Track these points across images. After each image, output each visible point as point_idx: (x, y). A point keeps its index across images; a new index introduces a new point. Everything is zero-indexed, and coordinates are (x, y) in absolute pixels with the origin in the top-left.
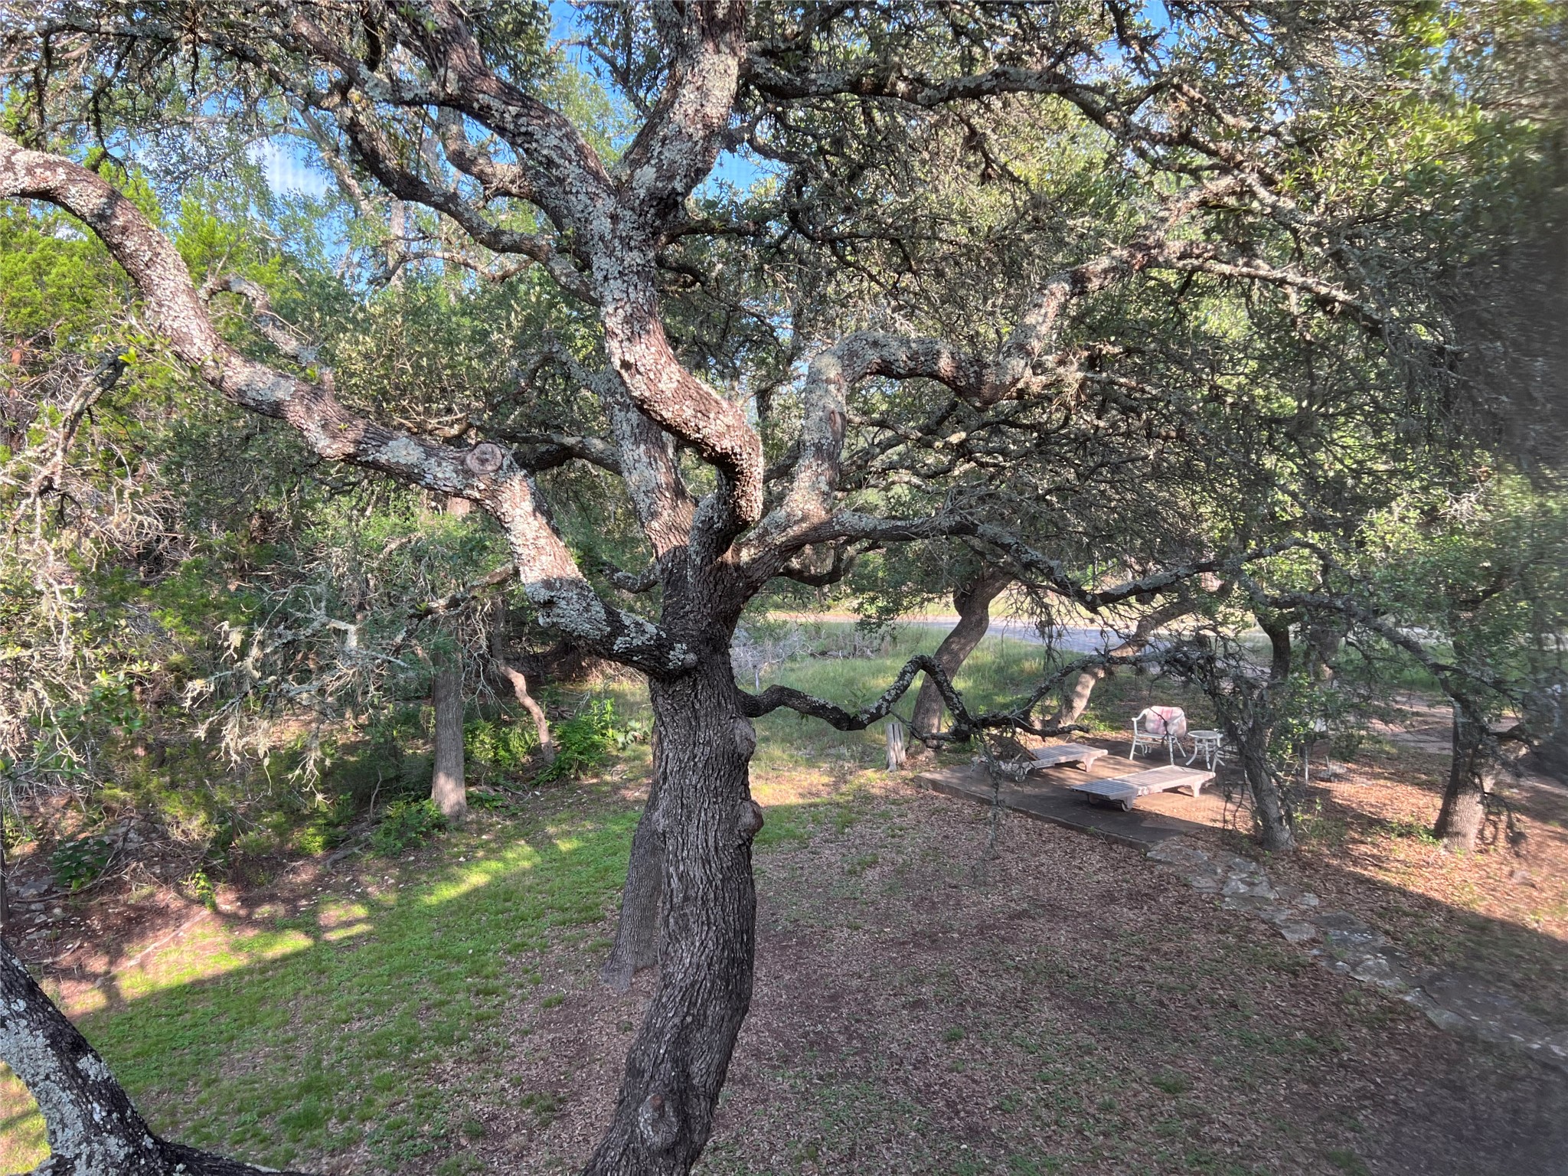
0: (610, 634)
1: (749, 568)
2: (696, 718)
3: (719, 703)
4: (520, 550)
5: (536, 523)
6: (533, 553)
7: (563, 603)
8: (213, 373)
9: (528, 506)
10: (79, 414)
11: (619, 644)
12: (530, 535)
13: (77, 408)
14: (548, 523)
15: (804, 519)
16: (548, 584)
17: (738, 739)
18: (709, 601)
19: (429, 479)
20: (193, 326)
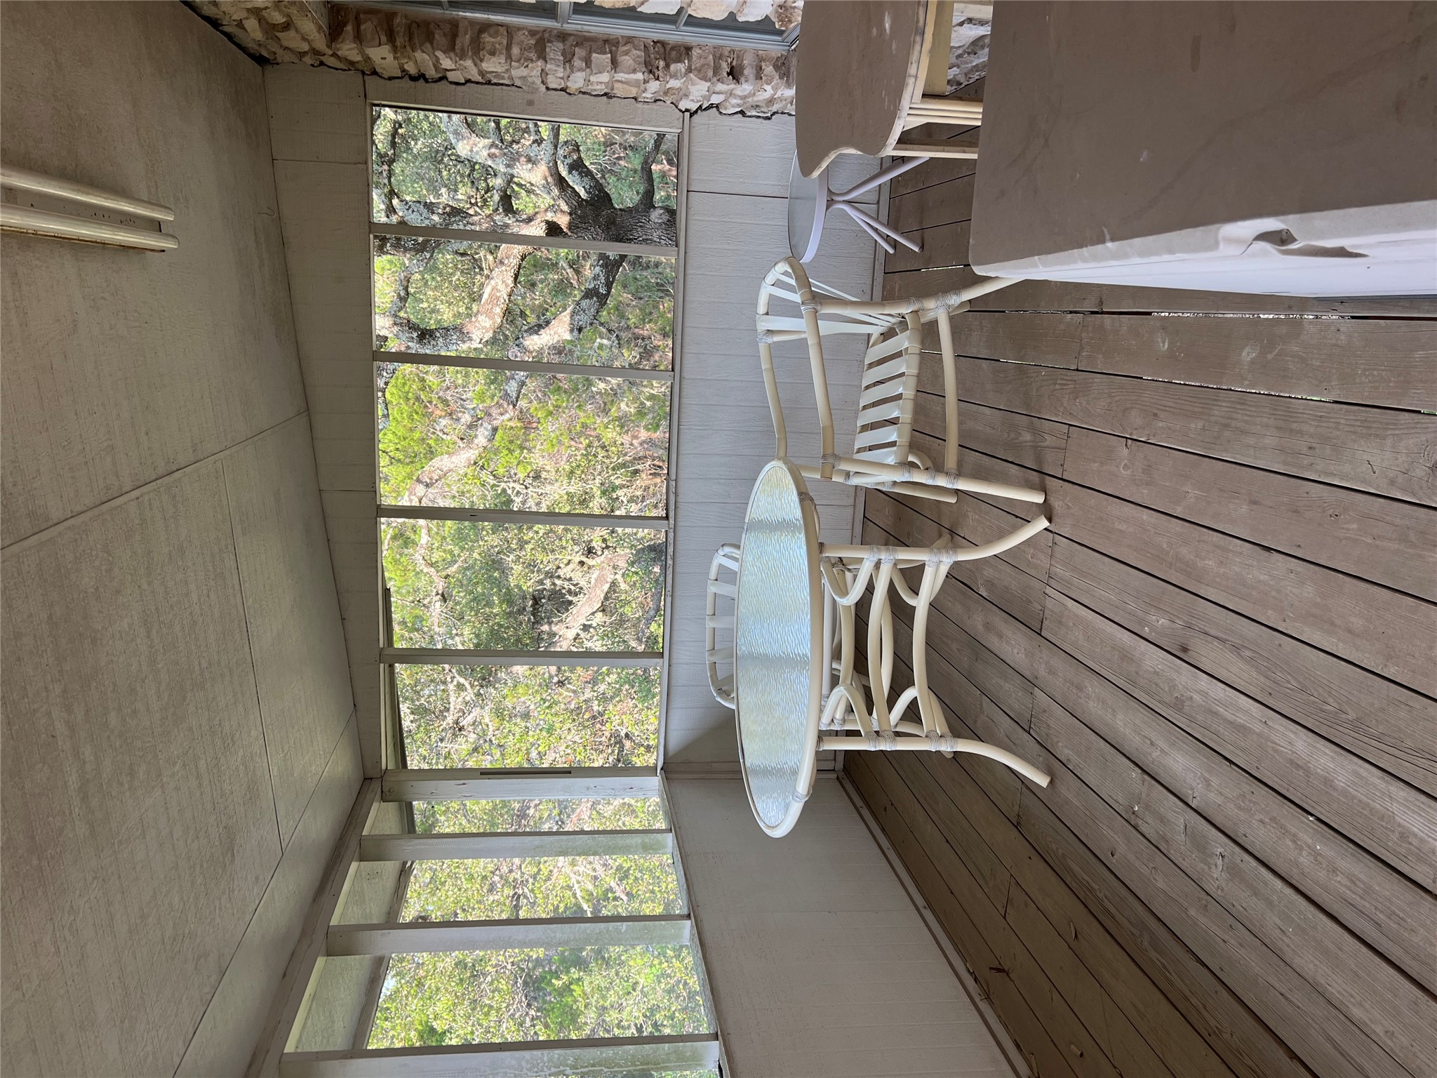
0: (598, 298)
1: (571, 207)
2: (647, 239)
3: (641, 226)
4: (555, 341)
5: (544, 334)
6: (557, 336)
7: (580, 323)
8: (481, 449)
9: (535, 337)
10: (494, 476)
11: (603, 291)
12: (549, 337)
13: (492, 478)
14: (544, 328)
15: (546, 179)
16: (572, 331)
17: (660, 221)
18: (587, 228)
19: (523, 378)
20: (464, 456)
